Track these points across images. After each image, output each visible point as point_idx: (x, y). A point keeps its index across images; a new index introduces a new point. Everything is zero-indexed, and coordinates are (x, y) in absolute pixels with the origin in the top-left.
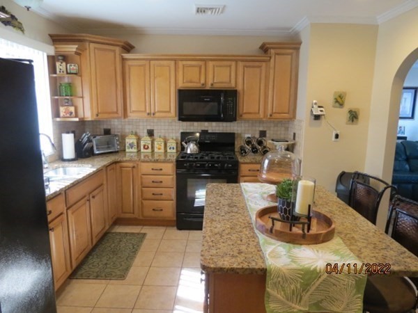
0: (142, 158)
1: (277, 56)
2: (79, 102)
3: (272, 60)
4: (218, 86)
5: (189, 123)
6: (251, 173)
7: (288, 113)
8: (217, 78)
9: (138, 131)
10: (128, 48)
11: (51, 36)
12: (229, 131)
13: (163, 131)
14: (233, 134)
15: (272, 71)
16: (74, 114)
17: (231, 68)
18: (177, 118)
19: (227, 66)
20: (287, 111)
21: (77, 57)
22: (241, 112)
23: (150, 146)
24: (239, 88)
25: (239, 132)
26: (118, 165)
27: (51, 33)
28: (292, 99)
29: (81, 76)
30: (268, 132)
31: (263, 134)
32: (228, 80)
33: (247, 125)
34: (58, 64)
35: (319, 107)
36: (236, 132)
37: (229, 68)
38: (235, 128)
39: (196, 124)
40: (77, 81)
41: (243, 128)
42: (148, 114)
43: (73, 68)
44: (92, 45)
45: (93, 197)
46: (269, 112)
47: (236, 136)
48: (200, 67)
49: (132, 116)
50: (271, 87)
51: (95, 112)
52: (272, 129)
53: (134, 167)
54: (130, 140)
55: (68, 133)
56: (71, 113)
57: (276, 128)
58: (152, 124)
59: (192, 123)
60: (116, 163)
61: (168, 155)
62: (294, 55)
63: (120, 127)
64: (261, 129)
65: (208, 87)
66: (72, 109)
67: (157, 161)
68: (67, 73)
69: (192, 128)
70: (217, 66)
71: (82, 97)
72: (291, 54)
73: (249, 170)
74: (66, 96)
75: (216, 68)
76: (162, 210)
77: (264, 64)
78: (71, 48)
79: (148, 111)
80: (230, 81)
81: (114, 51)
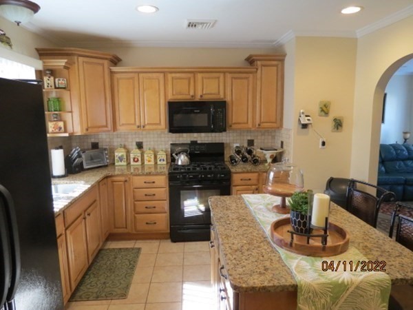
1: (263, 68)
2: (68, 117)
3: (259, 71)
4: (207, 98)
5: (178, 135)
6: (243, 182)
7: (276, 123)
8: (206, 90)
9: (126, 144)
10: (116, 61)
11: (37, 50)
12: (217, 142)
13: (152, 143)
14: (223, 144)
15: (259, 83)
16: (63, 129)
17: (219, 81)
18: (167, 130)
19: (215, 78)
20: (274, 120)
21: (66, 71)
22: (230, 122)
23: (140, 159)
24: (228, 99)
25: (228, 141)
26: (109, 179)
27: (40, 47)
28: (279, 108)
29: (70, 90)
30: (255, 141)
31: (251, 143)
32: (216, 91)
33: (235, 135)
34: (45, 79)
35: (306, 116)
36: (223, 141)
37: (217, 80)
38: (224, 138)
39: (185, 135)
40: (66, 95)
41: (232, 138)
42: (138, 127)
43: (61, 82)
44: (81, 59)
45: (89, 215)
46: (258, 122)
47: (225, 146)
48: (189, 79)
49: (122, 129)
50: (258, 97)
51: (85, 127)
52: (259, 137)
53: (126, 181)
54: (119, 153)
55: (57, 148)
56: (60, 128)
57: (263, 137)
58: (141, 136)
59: (181, 134)
60: (107, 177)
61: (159, 167)
62: (280, 66)
63: (108, 140)
64: (249, 138)
65: (198, 99)
66: (61, 124)
67: (149, 174)
68: (56, 88)
69: (181, 139)
70: (206, 78)
71: (71, 112)
72: (277, 66)
73: (241, 180)
74: (55, 111)
75: (204, 80)
76: (155, 223)
77: (251, 75)
78: (60, 63)
79: (138, 124)
80: (219, 92)
81: (103, 65)
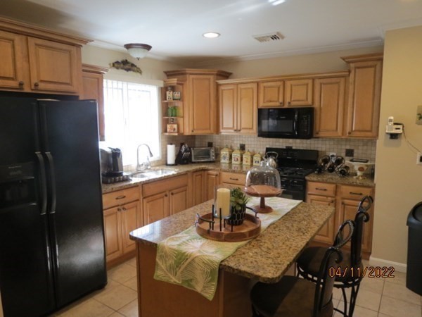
0: (233, 168)
1: (357, 70)
2: (181, 121)
3: (352, 75)
4: (295, 104)
5: (274, 140)
6: (317, 192)
7: (371, 131)
8: (297, 97)
9: (233, 145)
11: (166, 73)
12: (312, 149)
13: (253, 146)
14: (317, 152)
15: (351, 87)
16: (176, 130)
19: (304, 85)
20: (369, 129)
21: (181, 87)
22: (317, 130)
23: (239, 159)
24: (316, 105)
25: (324, 150)
26: (206, 172)
27: (166, 70)
28: (375, 114)
29: (183, 101)
30: (355, 151)
31: (350, 153)
32: (304, 98)
33: (332, 143)
34: (168, 93)
35: (395, 124)
36: (319, 149)
37: (305, 86)
38: (320, 146)
39: (281, 140)
40: (179, 104)
41: (328, 146)
42: (235, 130)
43: (177, 95)
44: (192, 76)
45: (172, 194)
46: (348, 129)
47: (320, 153)
48: (279, 88)
49: (223, 132)
50: (350, 100)
51: (191, 129)
52: (360, 148)
53: (217, 175)
54: (224, 153)
55: (171, 144)
56: (174, 129)
57: (365, 147)
58: (244, 139)
59: (277, 139)
60: (204, 170)
62: (378, 67)
63: (219, 141)
64: (348, 147)
65: (286, 106)
66: (175, 126)
67: (234, 172)
68: (174, 99)
69: (277, 144)
70: (294, 85)
71: (183, 117)
72: (375, 66)
73: (317, 189)
74: (172, 116)
75: (294, 88)
77: (343, 79)
78: (174, 81)
79: (235, 128)
80: (307, 99)
81: (209, 79)
